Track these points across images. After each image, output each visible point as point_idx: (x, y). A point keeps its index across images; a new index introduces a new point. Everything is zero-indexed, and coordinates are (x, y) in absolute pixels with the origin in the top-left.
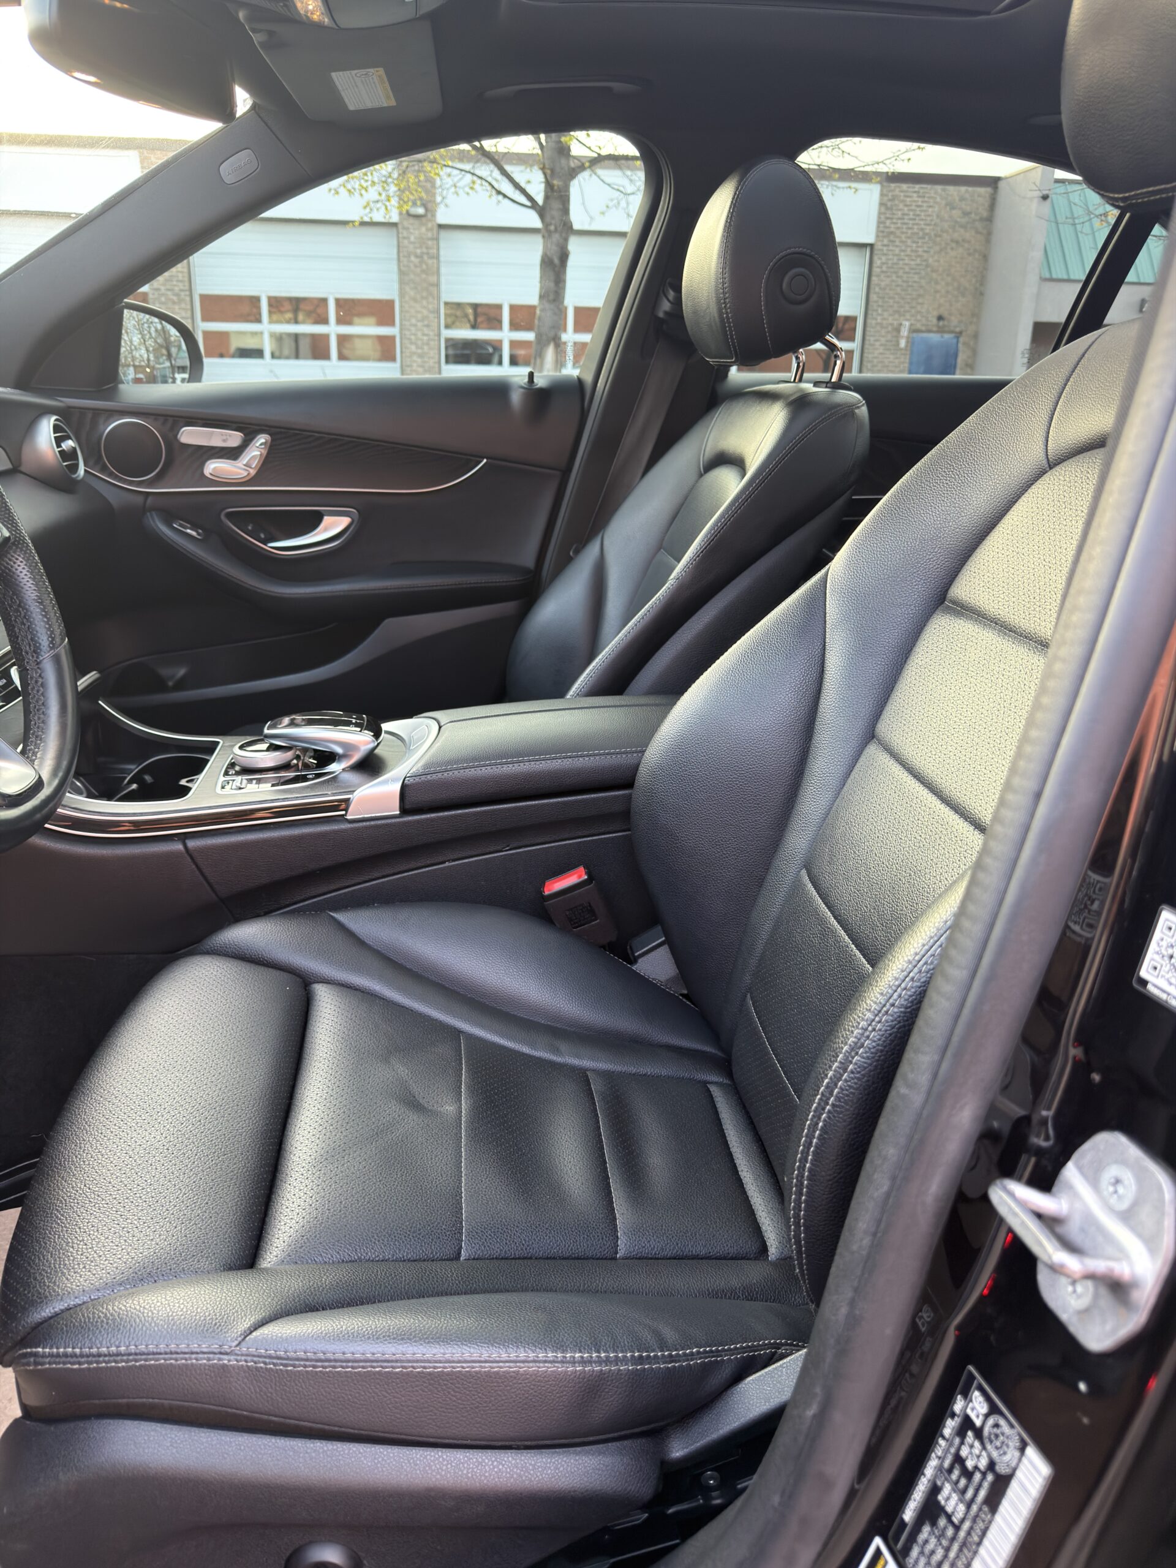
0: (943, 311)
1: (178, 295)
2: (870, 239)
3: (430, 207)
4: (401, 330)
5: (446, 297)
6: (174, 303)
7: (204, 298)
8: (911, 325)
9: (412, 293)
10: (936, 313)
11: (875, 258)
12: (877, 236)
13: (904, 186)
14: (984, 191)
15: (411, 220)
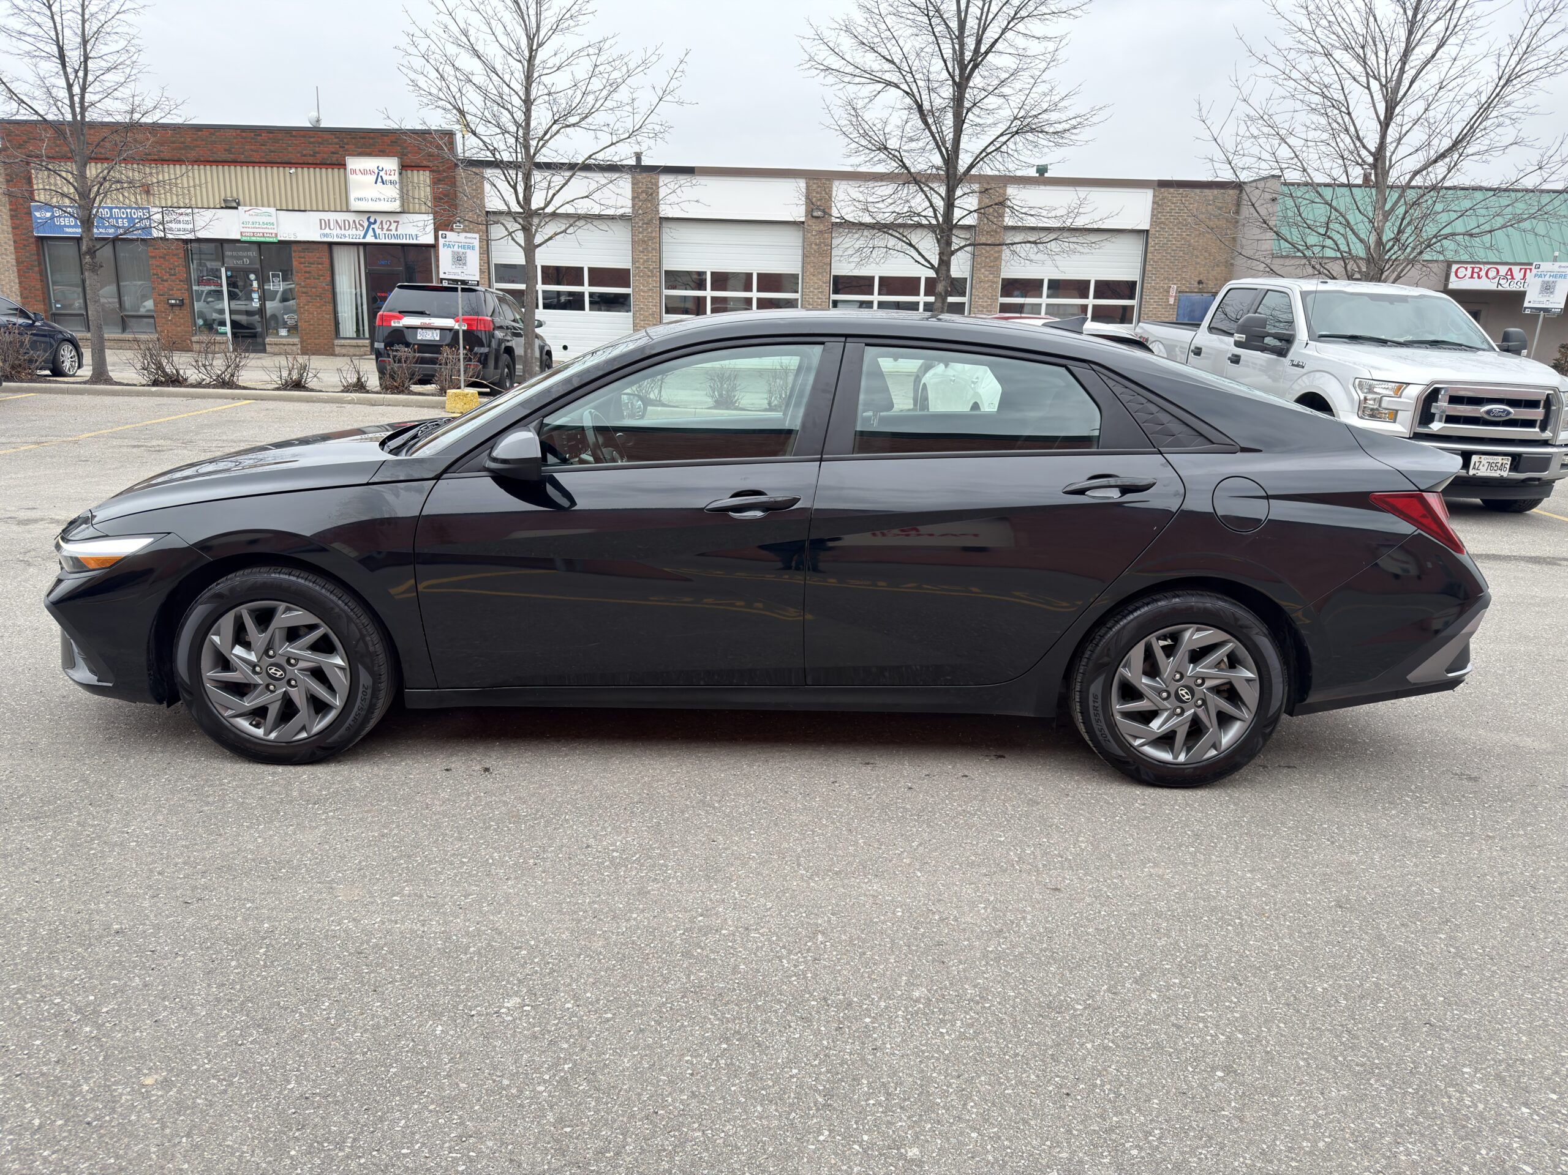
0: (1201, 277)
1: (652, 271)
2: (1147, 228)
3: (827, 213)
4: (802, 295)
5: (835, 272)
6: (649, 276)
7: (668, 273)
8: (1178, 287)
9: (812, 270)
10: (1197, 279)
11: (1150, 240)
12: (1151, 225)
13: (1172, 190)
14: (1232, 192)
15: (814, 220)
